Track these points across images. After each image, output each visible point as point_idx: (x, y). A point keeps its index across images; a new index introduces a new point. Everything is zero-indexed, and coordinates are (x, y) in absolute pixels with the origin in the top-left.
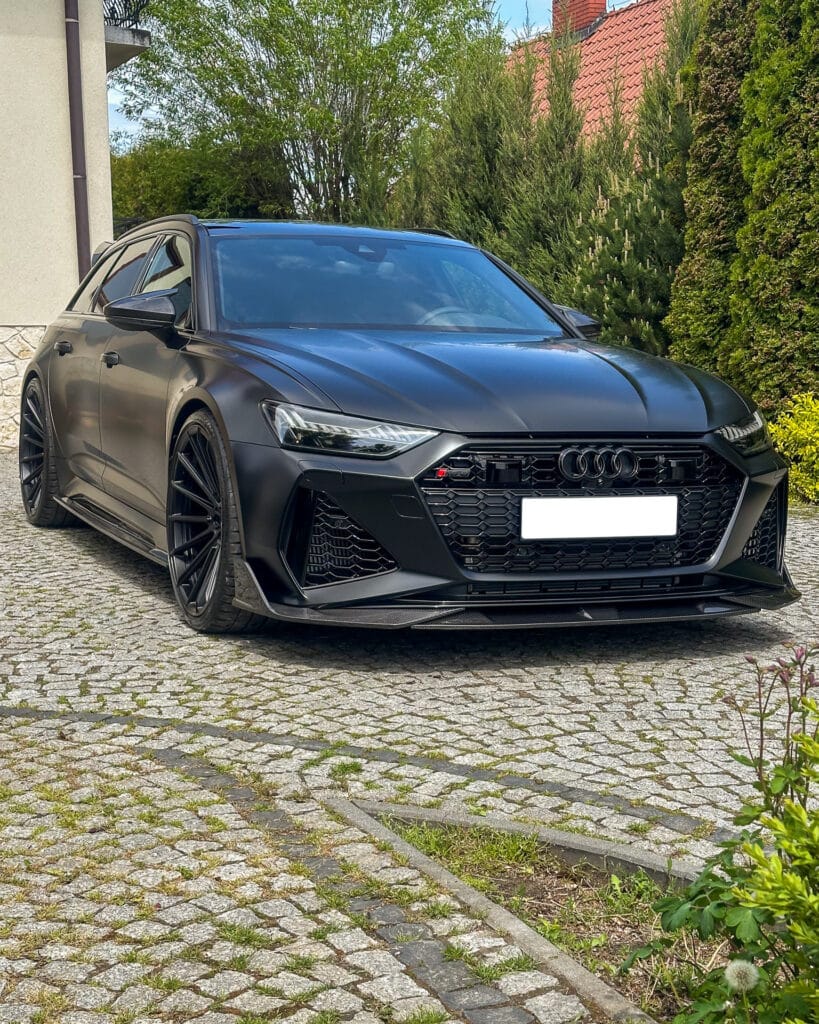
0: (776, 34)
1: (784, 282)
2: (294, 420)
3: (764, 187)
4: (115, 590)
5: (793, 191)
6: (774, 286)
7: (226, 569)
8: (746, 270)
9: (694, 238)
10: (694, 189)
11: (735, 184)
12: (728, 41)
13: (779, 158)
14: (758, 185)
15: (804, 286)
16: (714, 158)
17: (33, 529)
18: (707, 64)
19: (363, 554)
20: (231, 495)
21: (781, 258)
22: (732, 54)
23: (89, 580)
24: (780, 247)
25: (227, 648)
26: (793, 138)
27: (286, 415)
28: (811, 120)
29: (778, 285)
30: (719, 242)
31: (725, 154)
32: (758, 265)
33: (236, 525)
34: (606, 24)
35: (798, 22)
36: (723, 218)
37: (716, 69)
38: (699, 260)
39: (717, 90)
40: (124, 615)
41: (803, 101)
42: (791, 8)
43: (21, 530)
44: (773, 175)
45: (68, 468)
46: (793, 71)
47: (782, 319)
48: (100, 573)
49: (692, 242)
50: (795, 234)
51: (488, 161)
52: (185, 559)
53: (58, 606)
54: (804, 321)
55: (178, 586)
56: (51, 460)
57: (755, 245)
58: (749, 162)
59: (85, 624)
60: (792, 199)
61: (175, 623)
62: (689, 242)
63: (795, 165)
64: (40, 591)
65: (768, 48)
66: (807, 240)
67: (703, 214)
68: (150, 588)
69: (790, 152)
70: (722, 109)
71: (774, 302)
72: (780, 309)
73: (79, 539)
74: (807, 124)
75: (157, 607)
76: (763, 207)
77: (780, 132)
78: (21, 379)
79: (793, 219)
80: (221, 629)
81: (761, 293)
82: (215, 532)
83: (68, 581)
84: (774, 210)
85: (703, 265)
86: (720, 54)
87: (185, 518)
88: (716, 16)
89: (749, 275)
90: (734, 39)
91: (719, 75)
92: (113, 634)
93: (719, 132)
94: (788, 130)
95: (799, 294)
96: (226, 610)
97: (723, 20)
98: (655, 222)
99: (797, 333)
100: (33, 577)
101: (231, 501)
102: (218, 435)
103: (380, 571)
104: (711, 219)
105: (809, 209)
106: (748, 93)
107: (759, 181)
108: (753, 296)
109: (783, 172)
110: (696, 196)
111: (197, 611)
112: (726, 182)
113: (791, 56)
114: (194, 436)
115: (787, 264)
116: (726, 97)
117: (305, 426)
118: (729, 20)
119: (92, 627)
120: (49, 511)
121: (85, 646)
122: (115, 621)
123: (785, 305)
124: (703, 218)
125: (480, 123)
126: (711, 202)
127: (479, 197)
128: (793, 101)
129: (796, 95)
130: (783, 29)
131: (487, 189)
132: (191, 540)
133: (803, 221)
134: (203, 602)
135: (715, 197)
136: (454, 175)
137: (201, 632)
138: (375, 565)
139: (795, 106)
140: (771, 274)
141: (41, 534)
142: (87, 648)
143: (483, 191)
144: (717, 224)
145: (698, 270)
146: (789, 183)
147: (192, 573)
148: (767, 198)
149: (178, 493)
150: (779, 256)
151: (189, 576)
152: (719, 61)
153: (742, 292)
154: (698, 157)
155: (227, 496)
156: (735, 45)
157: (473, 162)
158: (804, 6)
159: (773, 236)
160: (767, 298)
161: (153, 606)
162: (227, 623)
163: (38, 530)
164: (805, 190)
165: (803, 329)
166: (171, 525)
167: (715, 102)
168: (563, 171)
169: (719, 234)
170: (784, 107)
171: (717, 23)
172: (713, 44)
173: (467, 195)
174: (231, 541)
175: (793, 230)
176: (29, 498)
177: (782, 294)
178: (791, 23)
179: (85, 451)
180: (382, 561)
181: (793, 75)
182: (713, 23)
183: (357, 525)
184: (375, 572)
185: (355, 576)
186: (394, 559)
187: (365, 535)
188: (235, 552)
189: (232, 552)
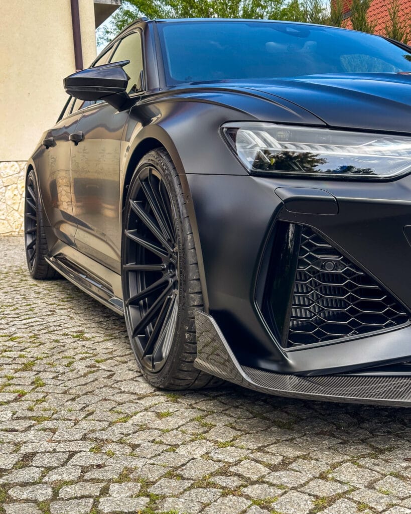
2: (265, 141)
4: (80, 335)
7: (185, 321)
17: (31, 281)
19: (364, 305)
20: (189, 237)
23: (59, 326)
25: (189, 414)
27: (255, 136)
33: (196, 270)
40: (81, 366)
43: (24, 282)
45: (53, 233)
48: (72, 318)
52: (140, 309)
53: (21, 356)
55: (133, 337)
56: (42, 229)
59: (39, 379)
61: (131, 375)
64: (12, 340)
68: (111, 332)
73: (64, 288)
75: (116, 354)
78: (24, 173)
80: (181, 388)
82: (171, 281)
83: (42, 327)
87: (139, 267)
92: (65, 393)
96: (185, 369)
100: (12, 324)
101: (189, 245)
102: (172, 171)
103: (387, 326)
111: (154, 366)
114: (146, 180)
117: (279, 146)
119: (44, 385)
120: (42, 268)
121: (30, 414)
122: (71, 374)
132: (146, 289)
134: (161, 358)
137: (159, 389)
138: (380, 319)
141: (36, 285)
142: (30, 418)
147: (148, 324)
149: (132, 241)
151: (145, 327)
155: (185, 239)
161: (111, 353)
162: (186, 382)
163: (35, 282)
166: (125, 274)
174: (190, 291)
176: (30, 260)
179: (63, 219)
180: (389, 313)
183: (354, 266)
184: (381, 328)
185: (354, 333)
186: (406, 311)
187: (367, 279)
188: (196, 303)
189: (192, 303)
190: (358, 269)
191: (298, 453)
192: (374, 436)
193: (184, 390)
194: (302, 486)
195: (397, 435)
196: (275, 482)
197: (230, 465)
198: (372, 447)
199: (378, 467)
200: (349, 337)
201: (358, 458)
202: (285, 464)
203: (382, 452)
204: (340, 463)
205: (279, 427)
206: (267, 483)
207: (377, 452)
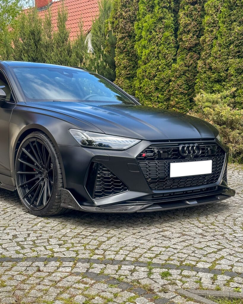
0: (146, 10)
1: (153, 87)
2: (85, 136)
3: (146, 58)
5: (154, 59)
6: (150, 88)
7: (56, 193)
8: (141, 83)
9: (119, 73)
10: (118, 58)
11: (131, 56)
12: (127, 12)
13: (150, 49)
14: (144, 57)
15: (159, 89)
16: (124, 48)
18: (121, 18)
19: (116, 186)
20: (58, 165)
21: (151, 80)
22: (129, 16)
24: (151, 77)
26: (153, 43)
28: (159, 38)
29: (151, 88)
30: (128, 75)
31: (128, 47)
32: (145, 82)
34: (53, 5)
35: (153, 7)
36: (128, 67)
37: (124, 20)
38: (121, 80)
39: (125, 27)
41: (156, 32)
42: (150, 2)
44: (149, 54)
46: (153, 22)
47: (152, 99)
49: (118, 74)
50: (155, 73)
51: (35, 45)
54: (159, 99)
55: (23, 199)
57: (143, 76)
58: (140, 50)
60: (154, 62)
62: (117, 74)
63: (155, 52)
65: (144, 15)
66: (160, 75)
67: (122, 65)
69: (153, 47)
70: (126, 33)
71: (150, 93)
72: (152, 96)
74: (157, 39)
76: (145, 64)
77: (150, 41)
79: (155, 68)
81: (146, 91)
82: (40, 178)
84: (149, 65)
85: (123, 81)
86: (126, 16)
88: (124, 3)
89: (142, 85)
90: (129, 11)
91: (126, 22)
93: (126, 40)
94: (152, 40)
95: (157, 91)
96: (54, 208)
97: (126, 5)
98: (105, 68)
99: (157, 103)
103: (122, 192)
104: (125, 67)
105: (160, 65)
106: (137, 28)
107: (144, 56)
108: (143, 92)
109: (152, 53)
110: (119, 60)
112: (128, 56)
113: (152, 18)
115: (153, 82)
116: (128, 29)
118: (127, 5)
123: (153, 94)
124: (122, 67)
125: (33, 33)
126: (125, 62)
127: (33, 57)
128: (153, 31)
129: (154, 30)
130: (148, 9)
131: (36, 55)
133: (158, 69)
135: (125, 60)
136: (24, 49)
137: (39, 216)
138: (120, 189)
139: (154, 33)
140: (149, 85)
143: (35, 55)
144: (126, 69)
145: (121, 83)
146: (153, 57)
148: (147, 61)
150: (151, 79)
152: (125, 18)
153: (139, 90)
154: (119, 48)
156: (130, 13)
157: (31, 45)
158: (156, 2)
159: (149, 73)
160: (148, 92)
162: (52, 213)
164: (158, 59)
165: (159, 102)
167: (124, 31)
168: (64, 50)
169: (127, 72)
170: (150, 33)
171: (124, 6)
172: (123, 12)
173: (29, 56)
174: (59, 182)
175: (155, 71)
177: (152, 91)
178: (150, 7)
180: (122, 188)
181: (153, 23)
182: (123, 6)
183: (114, 175)
184: (120, 192)
185: (113, 194)
186: (127, 187)
187: (117, 178)
188: (60, 186)
189: (59, 186)
190: (115, 176)
191: (97, 229)
192: (115, 224)
193: (50, 216)
194: (102, 235)
195: (122, 223)
196: (94, 235)
197: (80, 233)
198: (116, 226)
199: (120, 230)
200: (111, 195)
201: (114, 229)
202: (95, 232)
203: (119, 227)
204: (110, 230)
205: (87, 224)
206: (92, 236)
207: (118, 228)
